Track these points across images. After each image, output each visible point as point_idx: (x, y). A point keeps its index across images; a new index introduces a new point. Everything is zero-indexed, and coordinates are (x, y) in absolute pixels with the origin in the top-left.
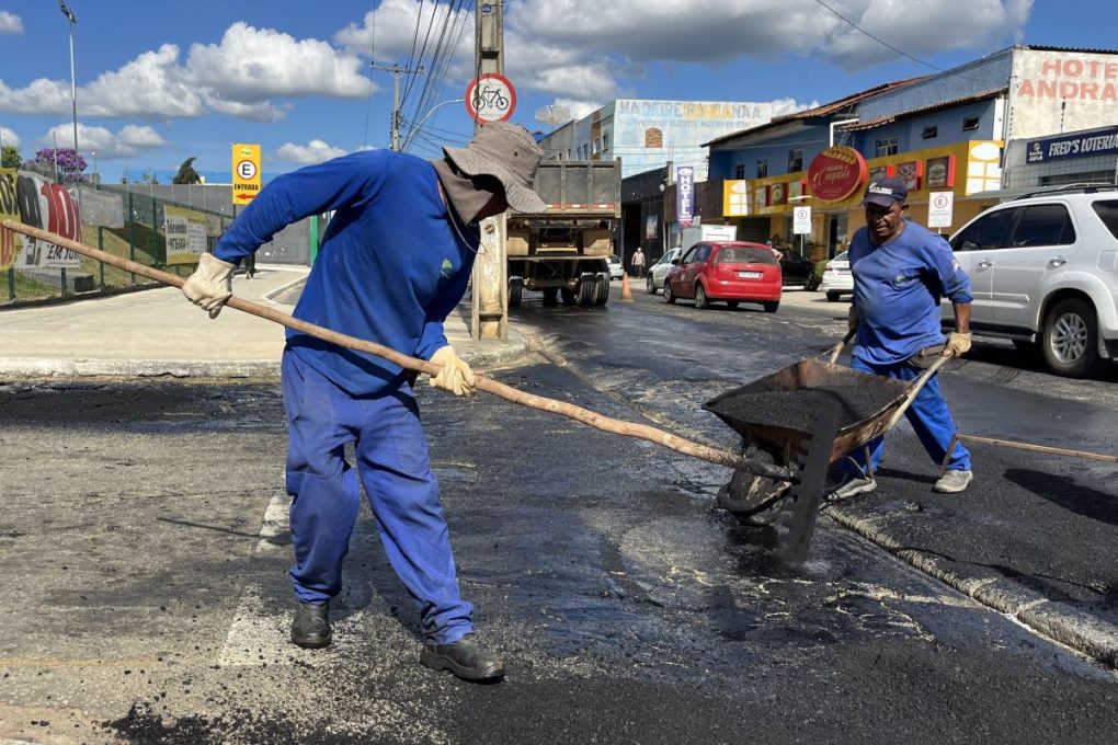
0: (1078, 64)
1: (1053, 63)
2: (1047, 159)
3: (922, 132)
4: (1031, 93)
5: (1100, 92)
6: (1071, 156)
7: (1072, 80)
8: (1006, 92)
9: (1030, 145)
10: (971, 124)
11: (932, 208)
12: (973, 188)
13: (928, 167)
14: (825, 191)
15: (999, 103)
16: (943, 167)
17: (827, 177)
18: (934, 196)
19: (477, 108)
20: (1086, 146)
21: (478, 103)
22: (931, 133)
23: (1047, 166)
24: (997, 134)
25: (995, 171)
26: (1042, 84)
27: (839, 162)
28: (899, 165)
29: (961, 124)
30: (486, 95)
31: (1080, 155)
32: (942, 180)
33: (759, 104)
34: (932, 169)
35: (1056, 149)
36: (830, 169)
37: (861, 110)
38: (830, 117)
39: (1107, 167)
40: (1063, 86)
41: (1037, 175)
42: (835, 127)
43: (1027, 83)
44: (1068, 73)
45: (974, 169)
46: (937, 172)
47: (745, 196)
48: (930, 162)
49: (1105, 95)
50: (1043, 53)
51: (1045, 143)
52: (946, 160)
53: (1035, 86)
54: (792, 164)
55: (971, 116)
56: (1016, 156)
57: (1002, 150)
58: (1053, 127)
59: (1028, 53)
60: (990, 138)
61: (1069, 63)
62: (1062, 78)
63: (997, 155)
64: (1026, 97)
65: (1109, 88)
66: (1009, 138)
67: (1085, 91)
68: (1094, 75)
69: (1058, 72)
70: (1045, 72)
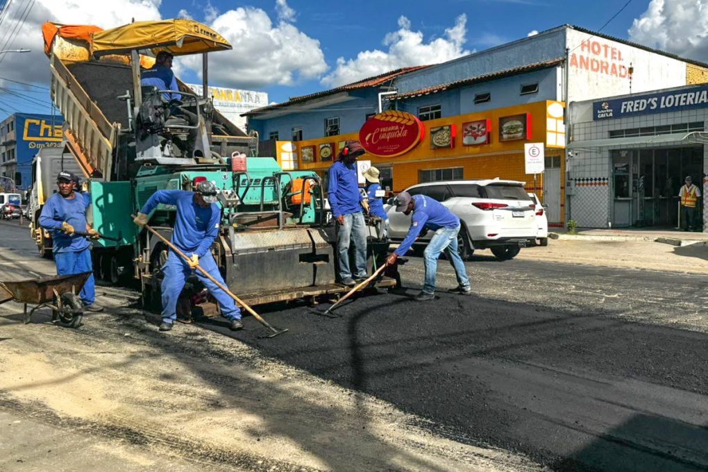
0: (599, 46)
1: (587, 43)
2: (618, 115)
3: (474, 98)
4: (577, 65)
5: (609, 69)
7: (596, 57)
8: (565, 62)
9: (597, 105)
10: (529, 89)
11: (528, 158)
14: (379, 148)
16: (520, 123)
17: (382, 137)
18: (528, 146)
22: (482, 99)
23: (618, 121)
24: (559, 98)
25: (562, 126)
26: (582, 58)
27: (394, 124)
28: (465, 124)
32: (520, 134)
33: (259, 93)
34: (506, 125)
35: (629, 107)
36: (384, 130)
38: (378, 89)
40: (592, 62)
41: (606, 128)
42: (382, 96)
43: (575, 56)
44: (594, 52)
45: (551, 124)
46: (511, 128)
47: (291, 154)
48: (503, 120)
49: (612, 72)
52: (523, 118)
53: (578, 60)
54: (329, 129)
55: (529, 82)
56: (581, 114)
57: (565, 110)
59: (573, 31)
60: (555, 98)
61: (595, 43)
62: (591, 56)
63: (562, 113)
64: (573, 68)
65: (614, 66)
66: (570, 100)
67: (603, 67)
68: (606, 56)
69: (589, 50)
70: (582, 49)
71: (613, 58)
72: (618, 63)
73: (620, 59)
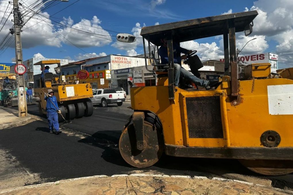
0: (120, 58)
1: (116, 57)
2: (118, 73)
3: (97, 68)
4: (114, 62)
5: (124, 62)
6: (121, 73)
7: (120, 60)
8: (110, 62)
9: (115, 71)
10: (105, 67)
11: (101, 81)
12: (107, 78)
13: (99, 74)
14: (81, 78)
15: (109, 64)
16: (102, 74)
17: (82, 75)
18: (101, 79)
19: (18, 71)
20: (123, 71)
21: (18, 70)
22: (99, 68)
24: (110, 69)
25: (110, 75)
26: (115, 61)
27: (83, 73)
28: (94, 74)
29: (104, 67)
30: (19, 68)
31: (122, 73)
33: (65, 60)
34: (100, 74)
35: (119, 72)
36: (82, 74)
37: (86, 63)
38: (81, 64)
39: (126, 75)
40: (118, 61)
41: (116, 76)
42: (82, 66)
43: (113, 61)
44: (119, 59)
45: (107, 75)
46: (101, 75)
47: (65, 79)
48: (100, 73)
49: (125, 63)
50: (115, 56)
51: (117, 70)
52: (102, 73)
53: (114, 61)
54: (74, 72)
55: (105, 65)
56: (113, 72)
57: (111, 71)
58: (118, 68)
59: (113, 56)
60: (108, 69)
61: (119, 58)
62: (118, 60)
63: (110, 72)
64: (113, 63)
65: (125, 62)
66: (111, 70)
67: (122, 62)
68: (123, 60)
69: (117, 59)
70: (115, 59)
71: (124, 60)
72: (126, 61)
73: (127, 60)
